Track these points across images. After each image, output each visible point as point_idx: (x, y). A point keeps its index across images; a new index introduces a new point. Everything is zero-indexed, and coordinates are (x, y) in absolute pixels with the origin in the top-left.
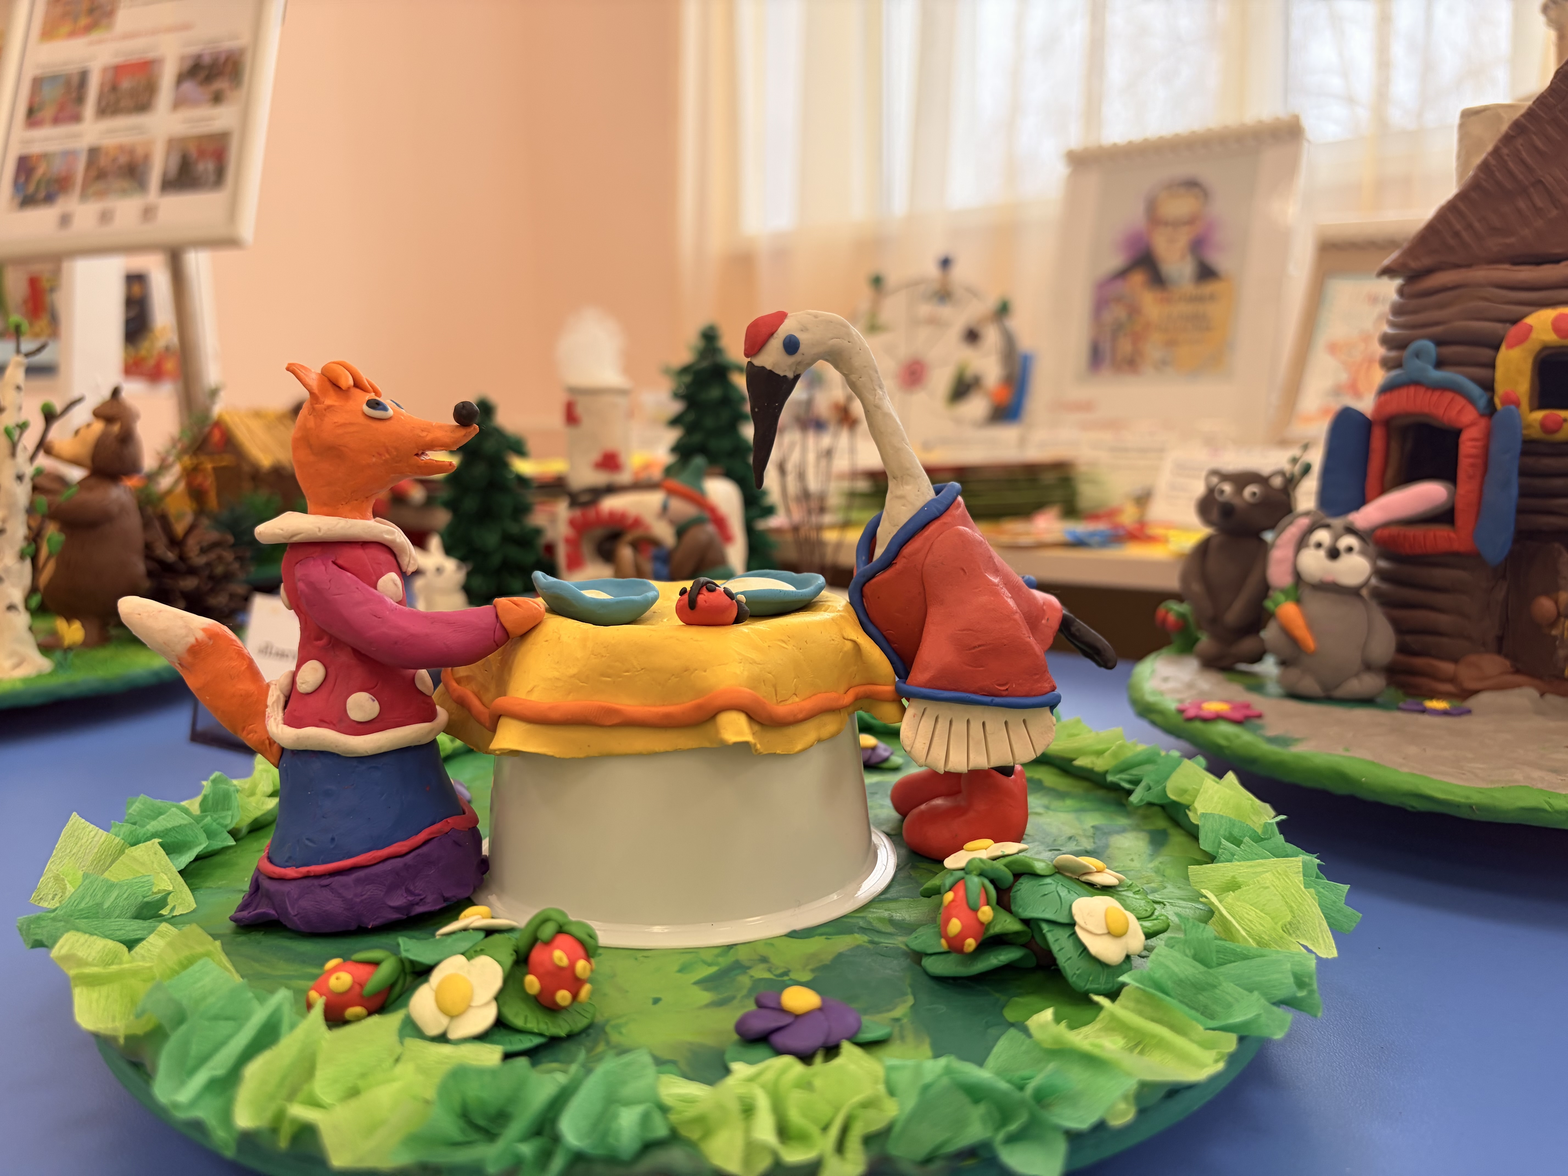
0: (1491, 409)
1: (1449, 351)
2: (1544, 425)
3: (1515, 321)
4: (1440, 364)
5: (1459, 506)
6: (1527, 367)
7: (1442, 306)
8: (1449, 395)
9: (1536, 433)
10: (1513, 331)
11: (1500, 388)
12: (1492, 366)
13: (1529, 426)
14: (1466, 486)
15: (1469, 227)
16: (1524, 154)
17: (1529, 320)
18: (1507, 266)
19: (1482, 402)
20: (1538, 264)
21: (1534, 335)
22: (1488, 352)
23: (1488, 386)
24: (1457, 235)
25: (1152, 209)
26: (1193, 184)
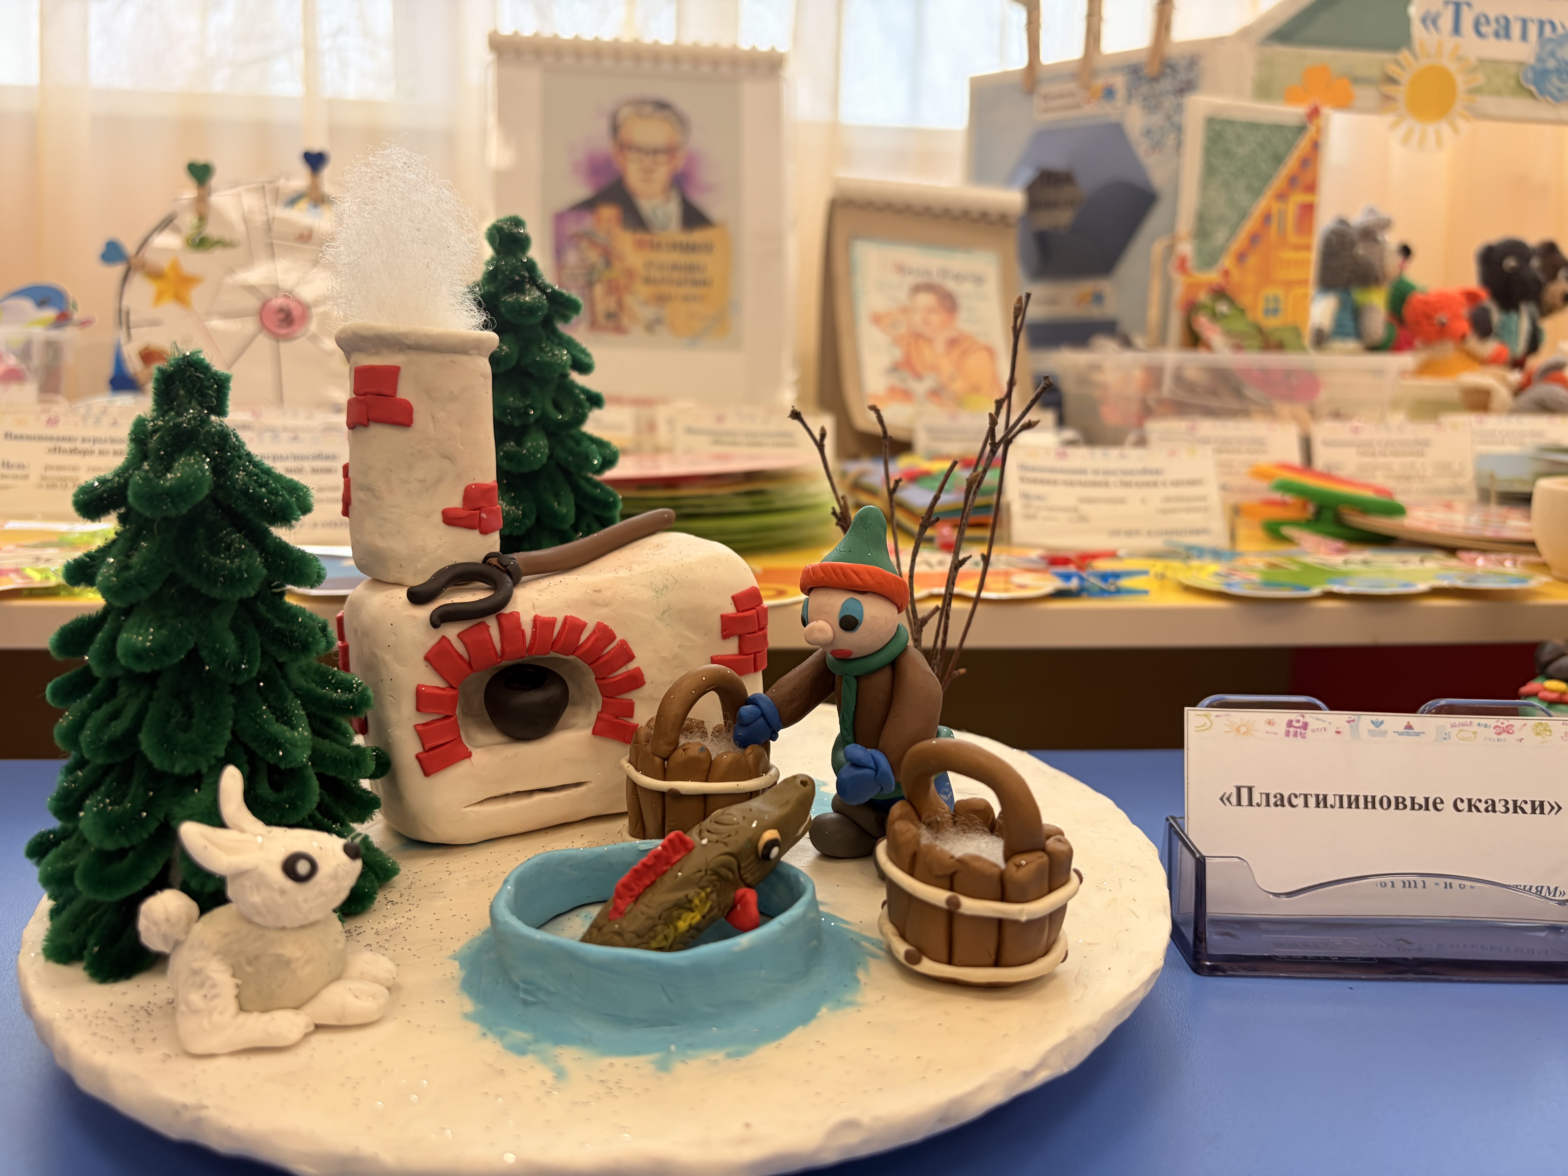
25: (615, 129)
26: (662, 106)
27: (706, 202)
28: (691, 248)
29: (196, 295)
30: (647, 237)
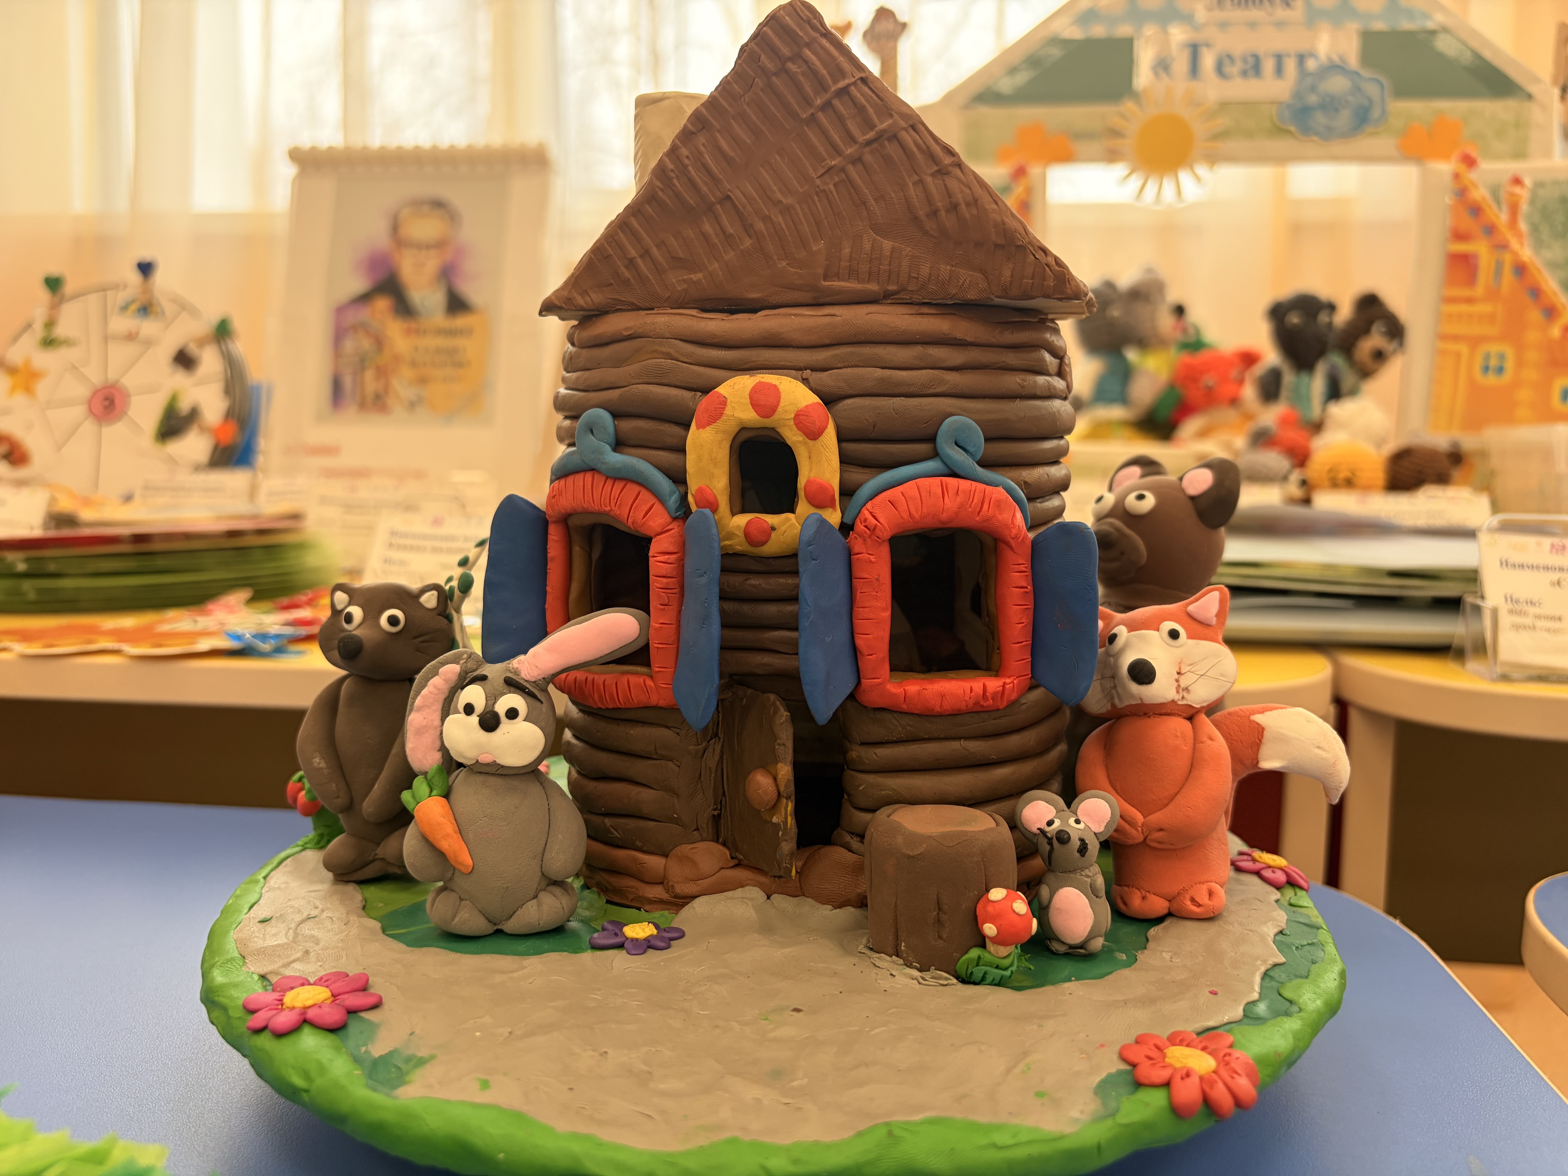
0: (683, 512)
1: (627, 425)
2: (749, 534)
3: (706, 390)
4: (619, 445)
5: (653, 645)
6: (723, 454)
7: (618, 362)
8: (633, 489)
9: (739, 544)
10: (704, 403)
11: (694, 483)
12: (682, 450)
13: (730, 536)
14: (660, 616)
15: (646, 254)
16: (708, 158)
17: (721, 390)
18: (694, 312)
19: (673, 501)
20: (732, 312)
21: (728, 411)
22: (677, 430)
23: (679, 478)
24: (631, 263)
25: (395, 227)
26: (438, 205)
27: (470, 290)
28: (451, 333)
29: (42, 388)
30: (413, 325)
